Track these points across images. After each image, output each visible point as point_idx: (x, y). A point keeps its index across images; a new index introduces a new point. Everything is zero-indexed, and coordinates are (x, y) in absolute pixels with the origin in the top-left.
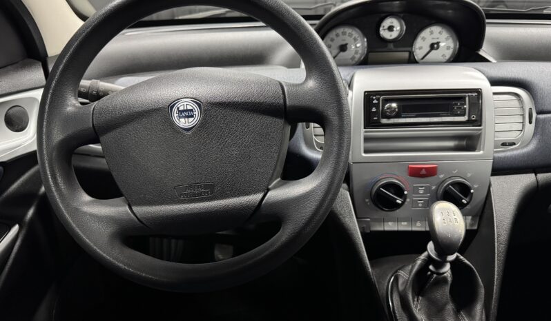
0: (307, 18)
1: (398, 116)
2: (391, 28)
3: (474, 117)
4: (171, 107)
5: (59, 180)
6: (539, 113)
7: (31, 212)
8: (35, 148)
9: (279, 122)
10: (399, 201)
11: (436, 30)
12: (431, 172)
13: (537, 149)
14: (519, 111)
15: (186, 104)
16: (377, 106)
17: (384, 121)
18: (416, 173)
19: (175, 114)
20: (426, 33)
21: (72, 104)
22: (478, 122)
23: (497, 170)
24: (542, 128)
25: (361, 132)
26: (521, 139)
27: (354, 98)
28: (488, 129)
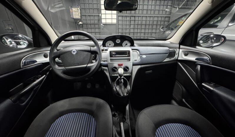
0: (97, 40)
1: (115, 55)
2: (118, 41)
3: (129, 55)
4: (72, 51)
5: (53, 63)
6: (141, 55)
7: (48, 73)
8: (49, 61)
9: (90, 53)
10: (116, 70)
11: (126, 41)
12: (122, 65)
13: (140, 61)
14: (137, 55)
15: (74, 50)
16: (112, 53)
17: (113, 56)
18: (119, 65)
19: (72, 52)
20: (125, 42)
21: (55, 51)
22: (129, 56)
23: (134, 65)
24: (141, 57)
25: (109, 58)
26: (138, 59)
27: (108, 52)
28: (131, 57)
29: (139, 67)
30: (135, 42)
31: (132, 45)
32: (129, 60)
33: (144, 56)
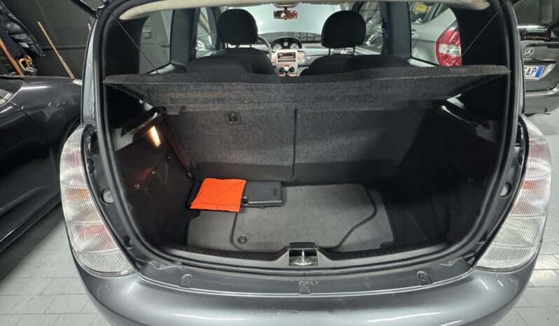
1: (283, 57)
2: (286, 44)
3: (294, 57)
6: (305, 56)
13: (305, 62)
14: (302, 56)
16: (280, 55)
17: (281, 57)
20: (293, 45)
23: (299, 66)
24: (306, 59)
25: (277, 59)
26: (303, 61)
27: (276, 54)
28: (297, 59)
29: (304, 68)
30: (303, 45)
31: (300, 47)
32: (295, 61)
33: (309, 58)
